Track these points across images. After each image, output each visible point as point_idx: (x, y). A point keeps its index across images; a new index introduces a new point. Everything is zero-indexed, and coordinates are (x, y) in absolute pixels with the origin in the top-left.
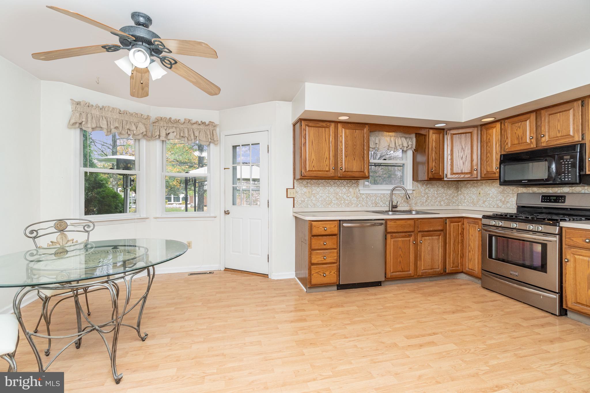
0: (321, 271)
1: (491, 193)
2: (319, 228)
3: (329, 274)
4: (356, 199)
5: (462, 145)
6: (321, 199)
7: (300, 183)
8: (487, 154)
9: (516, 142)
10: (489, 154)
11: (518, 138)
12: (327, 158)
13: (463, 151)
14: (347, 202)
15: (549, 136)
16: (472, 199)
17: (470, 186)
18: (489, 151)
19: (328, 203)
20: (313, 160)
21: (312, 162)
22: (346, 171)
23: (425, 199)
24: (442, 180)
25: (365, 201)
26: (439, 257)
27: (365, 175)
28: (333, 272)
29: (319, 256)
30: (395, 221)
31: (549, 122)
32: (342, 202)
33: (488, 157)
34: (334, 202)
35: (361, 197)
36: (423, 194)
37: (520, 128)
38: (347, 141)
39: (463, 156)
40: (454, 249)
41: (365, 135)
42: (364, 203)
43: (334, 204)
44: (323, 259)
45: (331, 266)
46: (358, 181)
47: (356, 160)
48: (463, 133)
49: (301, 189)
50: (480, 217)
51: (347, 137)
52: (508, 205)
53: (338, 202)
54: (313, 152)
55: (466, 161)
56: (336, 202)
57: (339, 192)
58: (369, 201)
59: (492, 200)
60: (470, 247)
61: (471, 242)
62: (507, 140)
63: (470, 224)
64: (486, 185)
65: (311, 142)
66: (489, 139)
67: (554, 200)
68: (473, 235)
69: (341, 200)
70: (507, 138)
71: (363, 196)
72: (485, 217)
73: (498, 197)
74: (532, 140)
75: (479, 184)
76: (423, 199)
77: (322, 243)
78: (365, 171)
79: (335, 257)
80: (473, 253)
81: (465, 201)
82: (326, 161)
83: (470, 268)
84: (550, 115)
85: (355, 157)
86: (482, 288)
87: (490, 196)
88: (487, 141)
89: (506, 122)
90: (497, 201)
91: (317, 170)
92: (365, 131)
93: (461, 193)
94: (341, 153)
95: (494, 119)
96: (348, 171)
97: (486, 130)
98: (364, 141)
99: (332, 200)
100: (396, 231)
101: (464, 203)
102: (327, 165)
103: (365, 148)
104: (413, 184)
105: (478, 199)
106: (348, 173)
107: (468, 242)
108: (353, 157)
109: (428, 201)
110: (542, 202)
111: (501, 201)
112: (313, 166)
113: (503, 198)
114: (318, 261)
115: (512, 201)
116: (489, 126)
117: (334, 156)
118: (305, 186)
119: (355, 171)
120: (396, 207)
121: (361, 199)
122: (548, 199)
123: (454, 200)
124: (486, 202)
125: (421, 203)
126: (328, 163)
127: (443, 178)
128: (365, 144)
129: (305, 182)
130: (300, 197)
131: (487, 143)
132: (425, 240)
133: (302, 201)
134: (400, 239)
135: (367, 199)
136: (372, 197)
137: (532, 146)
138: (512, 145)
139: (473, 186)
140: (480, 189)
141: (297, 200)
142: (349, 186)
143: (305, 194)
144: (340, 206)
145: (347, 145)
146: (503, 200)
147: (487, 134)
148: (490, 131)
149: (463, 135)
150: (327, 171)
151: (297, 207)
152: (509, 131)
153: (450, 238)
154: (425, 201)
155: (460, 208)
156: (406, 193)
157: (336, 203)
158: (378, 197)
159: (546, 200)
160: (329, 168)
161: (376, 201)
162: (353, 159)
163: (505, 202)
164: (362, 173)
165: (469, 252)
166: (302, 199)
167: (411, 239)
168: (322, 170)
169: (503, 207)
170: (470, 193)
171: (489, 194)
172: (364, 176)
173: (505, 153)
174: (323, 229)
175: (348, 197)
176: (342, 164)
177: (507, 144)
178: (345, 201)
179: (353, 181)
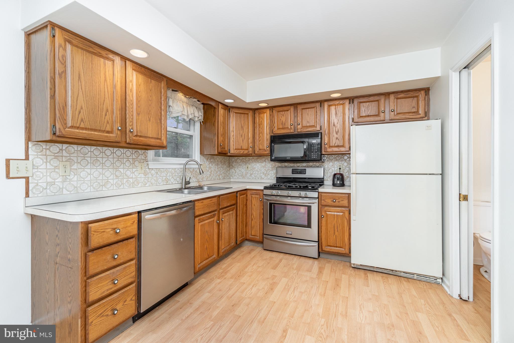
0: (108, 308)
1: (256, 167)
2: (104, 232)
3: (123, 305)
4: (144, 176)
5: (241, 124)
6: (88, 178)
7: (43, 149)
8: (259, 134)
9: (281, 127)
10: (261, 134)
11: (282, 124)
12: (107, 111)
13: (242, 130)
14: (131, 180)
15: (302, 125)
16: (242, 173)
17: (239, 161)
18: (261, 132)
19: (101, 184)
20: (82, 108)
21: (80, 112)
22: (139, 136)
23: (209, 173)
24: (227, 155)
25: (155, 178)
26: (233, 231)
27: (163, 143)
28: (129, 299)
29: (104, 283)
30: (202, 201)
31: (302, 114)
32: (125, 180)
33: (261, 136)
34: (111, 181)
35: (150, 174)
36: (207, 169)
37: (283, 116)
38: (140, 92)
39: (242, 134)
40: (242, 220)
41: (162, 90)
42: (153, 181)
43: (112, 185)
44: (111, 286)
45: (126, 291)
46: (146, 151)
47: (151, 121)
48: (242, 113)
49: (45, 161)
50: (262, 188)
51: (140, 85)
52: (269, 177)
53: (118, 181)
54: (81, 94)
55: (244, 138)
56: (115, 181)
57: (119, 166)
58: (160, 178)
59: (257, 173)
60: (252, 216)
61: (254, 211)
62: (275, 124)
63: (252, 195)
64: (253, 160)
65: (77, 75)
66: (261, 122)
67: (299, 172)
68: (255, 204)
69: (123, 178)
70: (275, 123)
71: (153, 171)
72: (266, 188)
73: (261, 171)
74: (292, 127)
75: (247, 159)
76: (207, 173)
77: (109, 257)
78: (163, 138)
79: (132, 273)
80: (255, 221)
81: (236, 174)
82: (106, 115)
83: (253, 234)
84: (303, 109)
85: (151, 117)
86: (264, 250)
87: (256, 170)
88: (260, 123)
89: (274, 110)
90: (261, 173)
91: (89, 127)
92: (162, 85)
93: (232, 167)
94: (131, 107)
95: (267, 105)
96: (140, 136)
97: (259, 114)
98: (161, 98)
99: (109, 178)
100: (203, 213)
101: (235, 176)
102: (108, 122)
103: (163, 108)
104: (200, 158)
105: (247, 172)
106: (141, 139)
107: (250, 212)
108: (147, 117)
109: (211, 175)
110: (292, 173)
111: (263, 173)
112: (82, 120)
113: (265, 171)
114: (101, 294)
115: (271, 174)
116: (262, 111)
117: (119, 109)
118: (56, 155)
119: (150, 136)
120: (189, 183)
121: (150, 176)
122: (296, 172)
123: (228, 174)
124: (252, 175)
125: (206, 177)
126: (111, 119)
127: (227, 154)
128: (162, 102)
129: (55, 148)
130: (43, 176)
131: (259, 125)
132: (225, 216)
133: (47, 183)
134: (206, 222)
135: (157, 176)
136: (162, 173)
137: (292, 131)
138: (278, 129)
139: (242, 162)
140: (248, 164)
141: (36, 181)
142: (134, 158)
143: (56, 170)
144: (122, 187)
145: (140, 97)
146: (265, 173)
147: (259, 117)
148: (262, 115)
149: (243, 115)
150: (108, 132)
151: (36, 196)
152: (276, 117)
153: (239, 210)
154: (209, 175)
155: (232, 180)
156: (199, 168)
157: (115, 183)
158: (169, 173)
159: (295, 173)
160: (112, 128)
161: (167, 177)
162: (148, 119)
163: (267, 174)
164: (158, 141)
165: (252, 220)
166: (49, 179)
167: (215, 219)
168: (98, 128)
169: (265, 178)
170: (240, 168)
171: (255, 168)
172: (161, 145)
173: (273, 135)
174: (112, 232)
175: (133, 174)
176: (132, 125)
177: (275, 127)
178: (129, 179)
179: (140, 151)
